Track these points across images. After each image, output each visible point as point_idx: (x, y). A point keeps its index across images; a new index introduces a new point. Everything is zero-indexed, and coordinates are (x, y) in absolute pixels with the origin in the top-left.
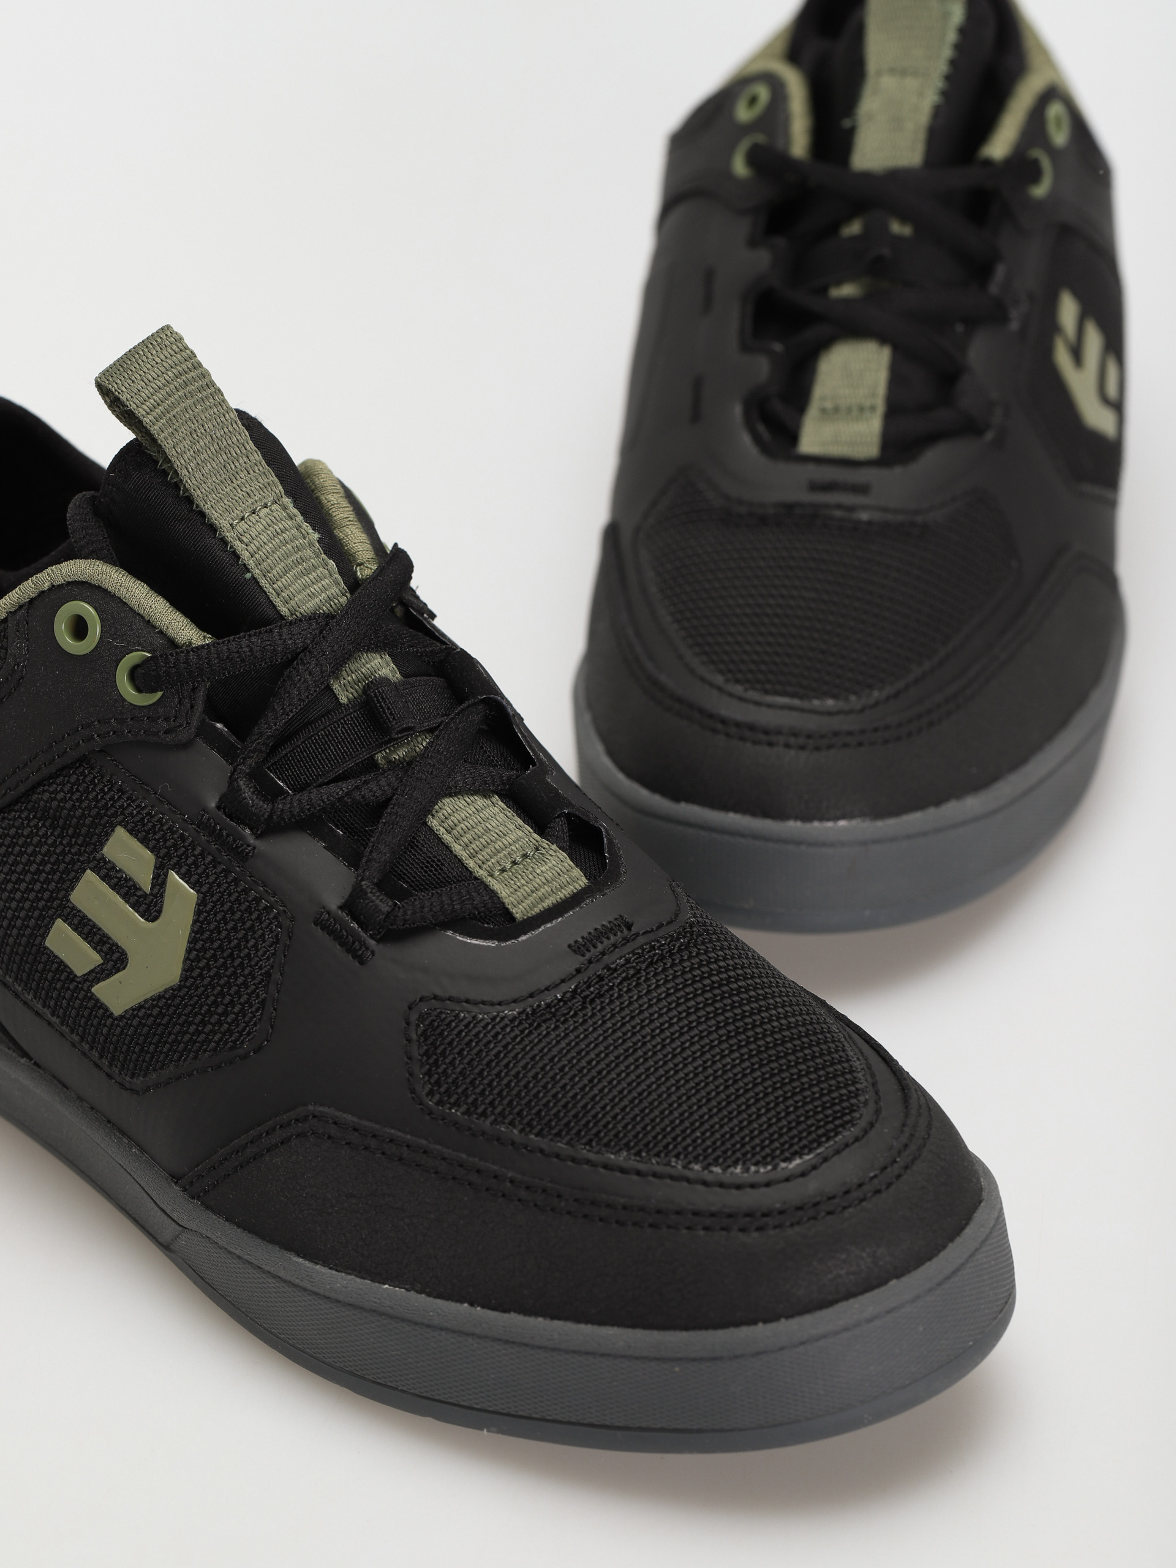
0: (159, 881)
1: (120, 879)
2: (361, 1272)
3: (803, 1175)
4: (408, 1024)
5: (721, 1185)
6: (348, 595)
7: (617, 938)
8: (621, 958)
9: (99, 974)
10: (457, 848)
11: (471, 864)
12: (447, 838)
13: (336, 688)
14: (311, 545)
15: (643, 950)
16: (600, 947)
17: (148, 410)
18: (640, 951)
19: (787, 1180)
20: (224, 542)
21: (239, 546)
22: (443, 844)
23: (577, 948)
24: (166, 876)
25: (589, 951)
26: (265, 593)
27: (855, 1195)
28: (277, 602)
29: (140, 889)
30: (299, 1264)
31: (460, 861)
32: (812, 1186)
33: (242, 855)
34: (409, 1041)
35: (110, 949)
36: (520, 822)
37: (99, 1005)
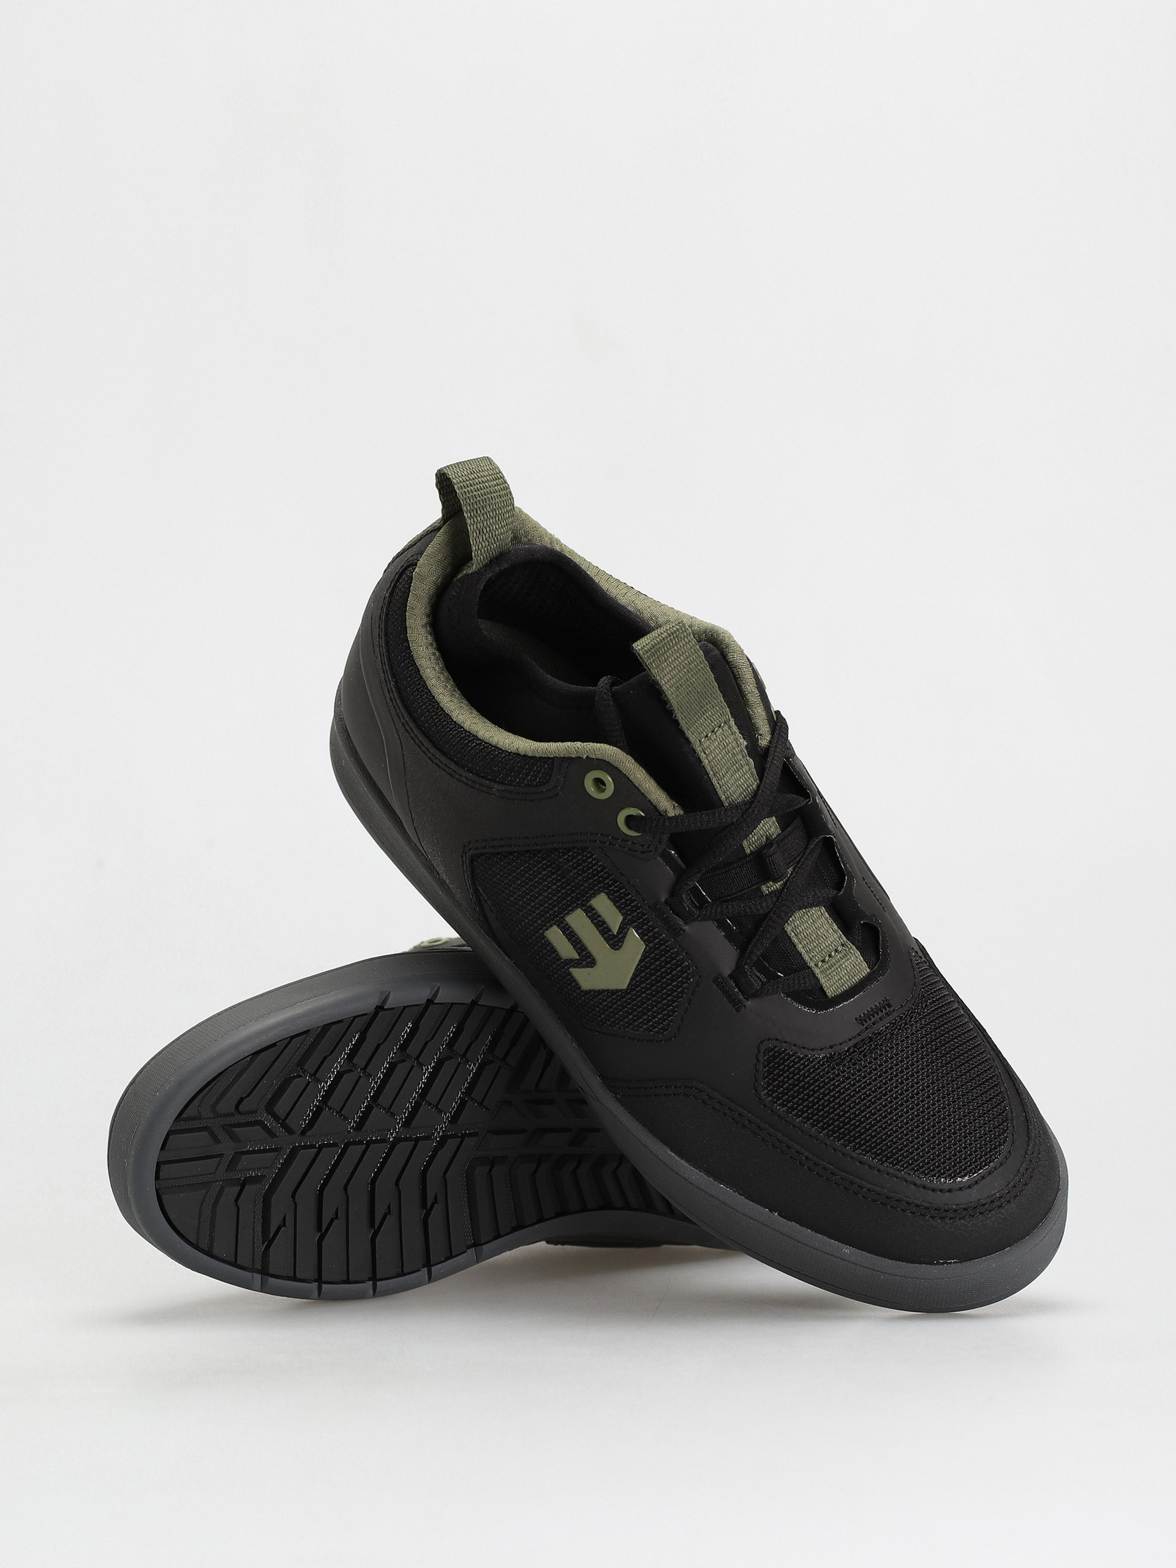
0: (623, 929)
1: (599, 921)
2: (709, 1172)
3: (969, 1187)
4: (759, 1051)
5: (924, 1187)
6: (758, 781)
7: (882, 1014)
8: (883, 1027)
9: (577, 964)
10: (800, 947)
11: (806, 958)
12: (795, 940)
13: (745, 844)
14: (742, 751)
15: (896, 1020)
16: (873, 1020)
17: (666, 681)
18: (894, 1021)
19: (961, 1189)
20: (694, 751)
21: (703, 756)
22: (792, 942)
23: (861, 1021)
24: (628, 930)
25: (866, 1022)
26: (714, 786)
27: (997, 1203)
28: (720, 792)
29: (610, 931)
30: (672, 1157)
31: (801, 954)
32: (974, 1195)
33: (676, 932)
34: (758, 1061)
35: (586, 954)
36: (836, 927)
37: (573, 980)
